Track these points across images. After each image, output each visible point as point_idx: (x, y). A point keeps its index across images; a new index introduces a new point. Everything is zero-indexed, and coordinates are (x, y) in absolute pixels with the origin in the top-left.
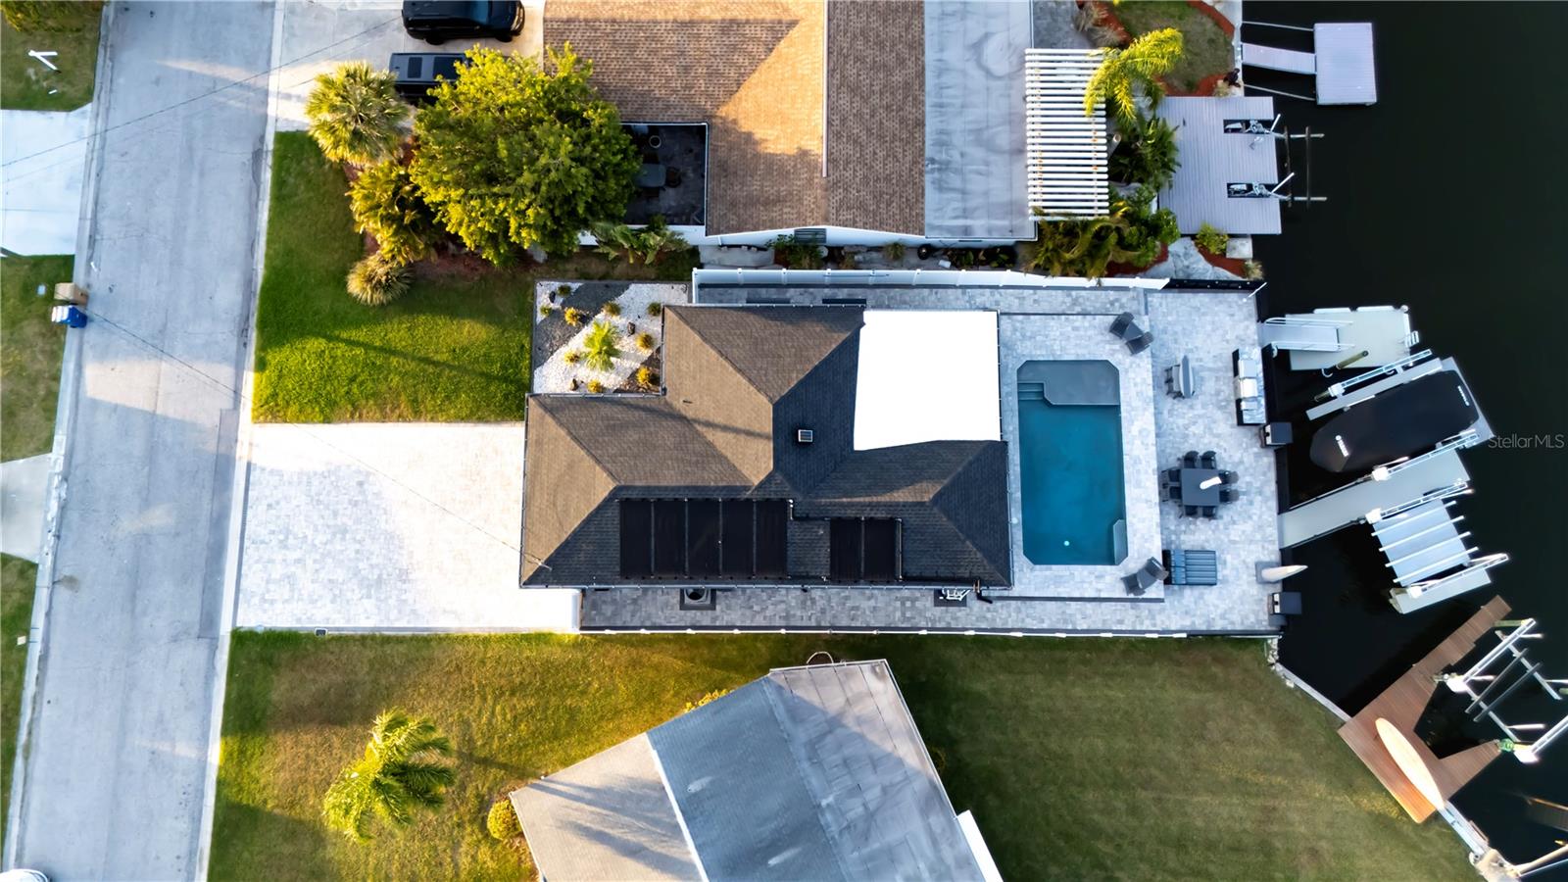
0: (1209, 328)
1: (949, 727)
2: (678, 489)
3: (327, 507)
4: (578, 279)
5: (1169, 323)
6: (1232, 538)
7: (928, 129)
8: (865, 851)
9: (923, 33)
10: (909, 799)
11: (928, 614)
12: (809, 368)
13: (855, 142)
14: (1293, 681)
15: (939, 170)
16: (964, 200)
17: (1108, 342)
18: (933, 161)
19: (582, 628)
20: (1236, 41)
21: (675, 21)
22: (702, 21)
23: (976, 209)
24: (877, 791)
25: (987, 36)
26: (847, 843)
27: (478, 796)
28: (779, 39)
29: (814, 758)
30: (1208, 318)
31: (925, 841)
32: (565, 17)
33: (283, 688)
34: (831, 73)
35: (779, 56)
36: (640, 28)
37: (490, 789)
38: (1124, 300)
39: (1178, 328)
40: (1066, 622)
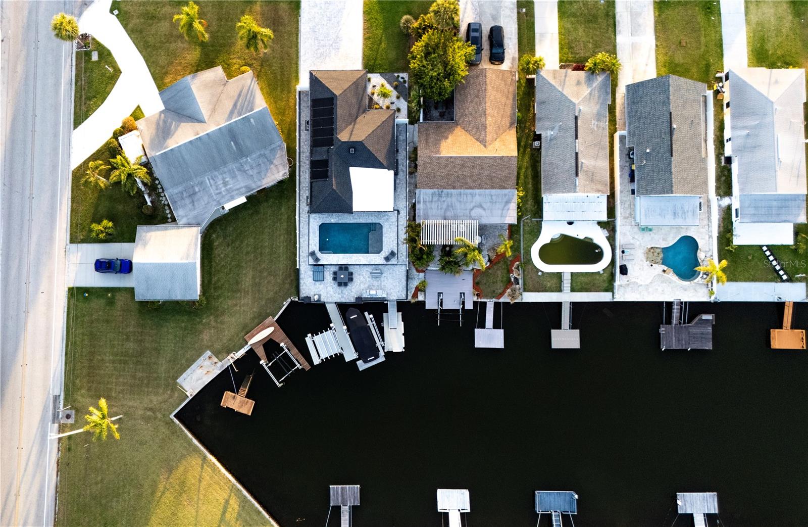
0: (394, 284)
1: (271, 200)
2: (336, 114)
3: (337, 15)
4: (409, 86)
5: (396, 272)
6: (328, 287)
7: (452, 190)
8: (235, 170)
9: (485, 189)
10: (249, 183)
11: (304, 194)
12: (374, 153)
13: (446, 166)
14: (286, 304)
15: (439, 194)
16: (429, 201)
17: (388, 251)
18: (442, 192)
19: (300, 92)
20: (494, 300)
21: (486, 109)
22: (486, 118)
23: (426, 205)
24: (252, 174)
25: (484, 209)
26: (238, 165)
27: (252, 64)
28: (480, 142)
29: (261, 155)
30: (398, 284)
31: (238, 187)
32: (487, 75)
33: (284, 6)
34: (467, 157)
35: (475, 143)
36: (483, 99)
37: (254, 67)
38: (403, 257)
39: (394, 275)
40: (302, 235)
